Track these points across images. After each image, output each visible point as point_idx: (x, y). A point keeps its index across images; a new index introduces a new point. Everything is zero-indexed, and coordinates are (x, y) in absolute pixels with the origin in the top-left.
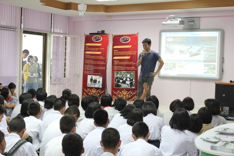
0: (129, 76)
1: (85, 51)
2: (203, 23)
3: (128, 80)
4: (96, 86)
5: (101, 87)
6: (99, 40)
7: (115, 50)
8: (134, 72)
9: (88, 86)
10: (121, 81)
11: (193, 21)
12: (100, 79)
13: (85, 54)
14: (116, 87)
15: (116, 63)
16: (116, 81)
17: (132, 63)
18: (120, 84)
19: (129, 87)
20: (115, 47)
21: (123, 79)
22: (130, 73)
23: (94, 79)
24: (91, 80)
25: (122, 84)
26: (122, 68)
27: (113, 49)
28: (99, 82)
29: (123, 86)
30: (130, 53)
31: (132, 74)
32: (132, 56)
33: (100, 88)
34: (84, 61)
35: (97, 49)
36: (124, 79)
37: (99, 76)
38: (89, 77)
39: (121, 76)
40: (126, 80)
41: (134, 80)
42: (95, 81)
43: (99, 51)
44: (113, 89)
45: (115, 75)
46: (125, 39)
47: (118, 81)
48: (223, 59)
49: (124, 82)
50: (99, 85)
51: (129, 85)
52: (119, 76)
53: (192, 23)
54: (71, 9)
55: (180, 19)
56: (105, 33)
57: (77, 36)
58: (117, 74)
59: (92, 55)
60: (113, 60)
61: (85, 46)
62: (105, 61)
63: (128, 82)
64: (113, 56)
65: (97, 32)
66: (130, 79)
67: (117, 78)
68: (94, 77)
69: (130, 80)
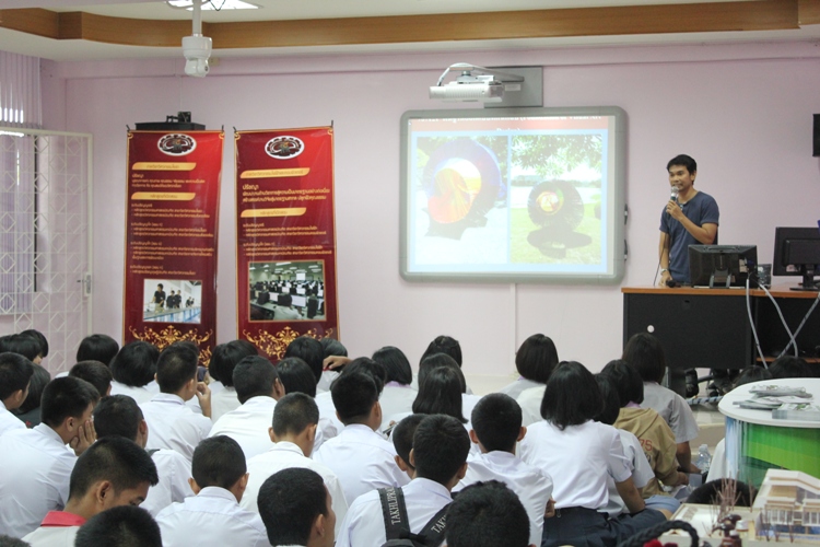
0: (301, 276)
1: (131, 190)
2: (556, 86)
3: (301, 290)
4: (180, 318)
5: (197, 320)
6: (186, 149)
7: (247, 187)
8: (322, 262)
9: (148, 318)
10: (274, 296)
11: (521, 81)
12: (192, 292)
13: (130, 202)
14: (256, 319)
15: (253, 231)
16: (253, 297)
17: (312, 230)
18: (269, 306)
19: (306, 319)
20: (246, 175)
21: (279, 290)
22: (305, 266)
23: (168, 294)
24: (159, 296)
25: (278, 308)
26: (275, 250)
27: (241, 182)
28: (189, 303)
29: (283, 314)
30: (305, 194)
31: (315, 269)
32: (311, 205)
33: (193, 326)
34: (130, 230)
35: (178, 182)
36: (286, 290)
37: (187, 282)
38: (150, 287)
39: (274, 277)
40: (293, 291)
41: (321, 293)
42: (175, 301)
43: (185, 189)
44: (244, 326)
45: (251, 276)
46: (285, 146)
47: (265, 299)
48: (626, 209)
49: (285, 301)
50: (190, 314)
51: (305, 311)
52: (264, 277)
53: (518, 87)
54: (79, 37)
55: (491, 78)
56: (193, 121)
57: (83, 135)
58: (258, 271)
59: (157, 204)
60: (241, 222)
61: (131, 172)
62: (211, 224)
63: (300, 301)
64: (241, 207)
65: (164, 120)
66: (306, 287)
67: (259, 286)
68: (170, 287)
69: (308, 292)
